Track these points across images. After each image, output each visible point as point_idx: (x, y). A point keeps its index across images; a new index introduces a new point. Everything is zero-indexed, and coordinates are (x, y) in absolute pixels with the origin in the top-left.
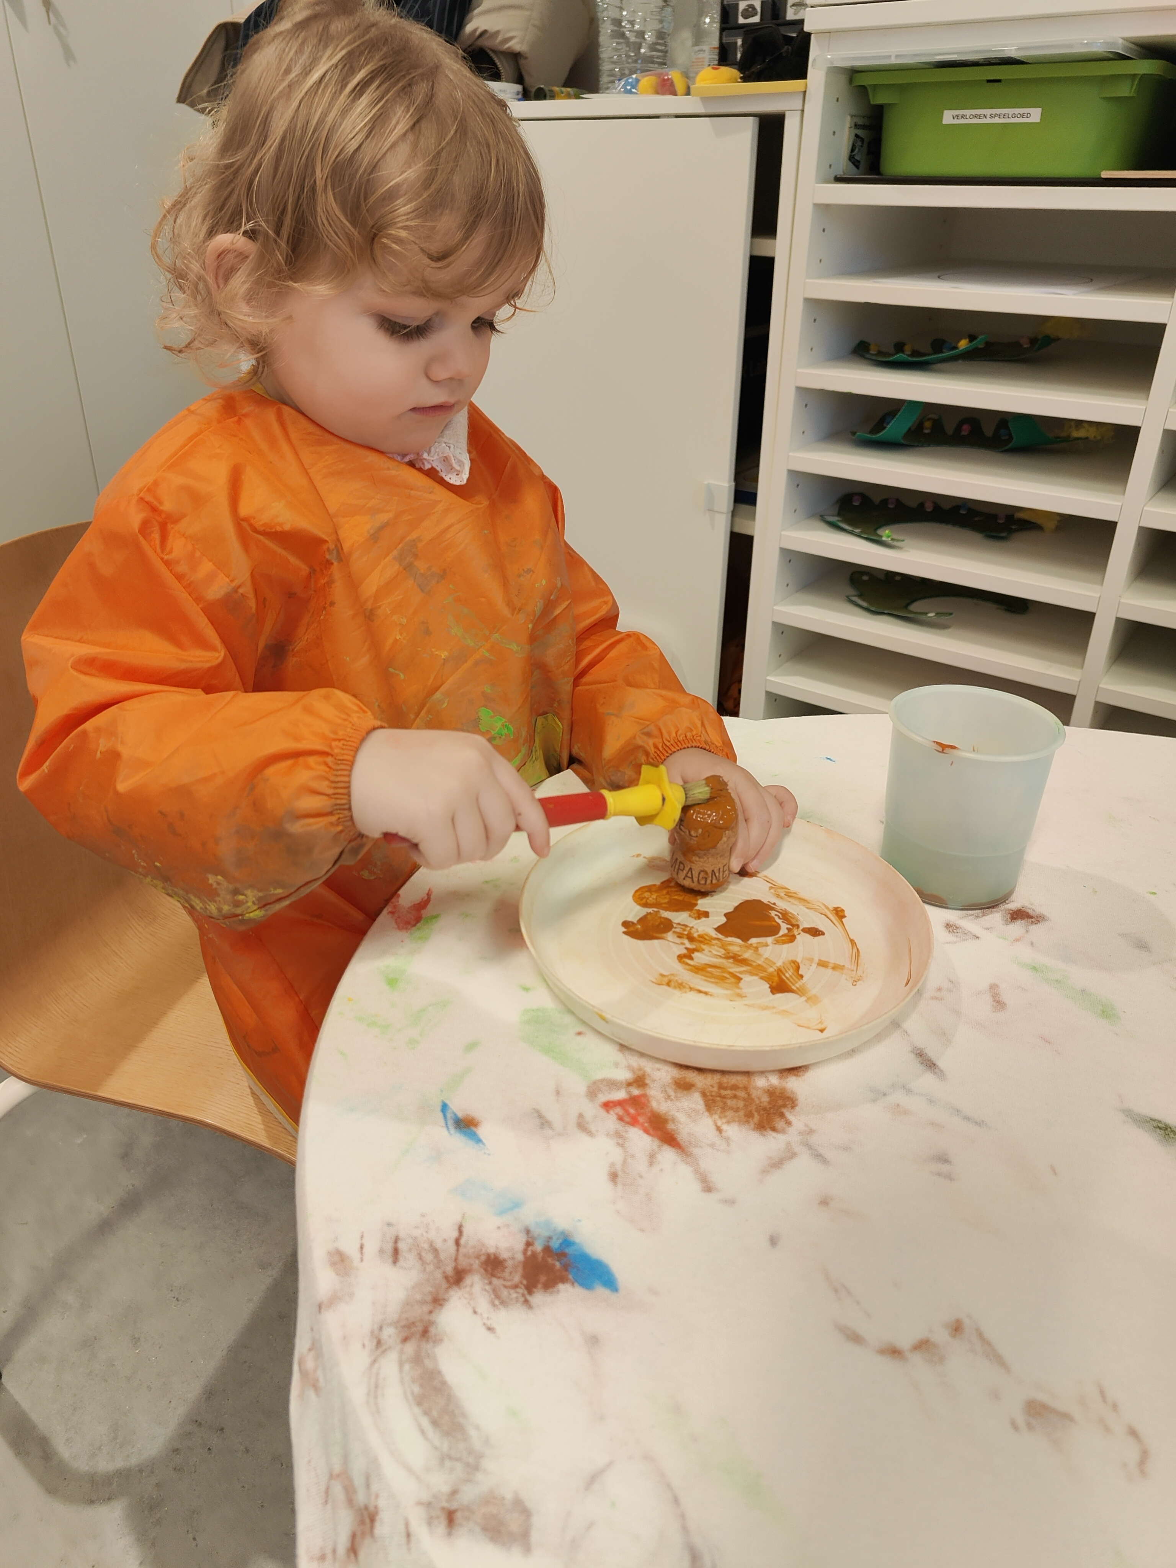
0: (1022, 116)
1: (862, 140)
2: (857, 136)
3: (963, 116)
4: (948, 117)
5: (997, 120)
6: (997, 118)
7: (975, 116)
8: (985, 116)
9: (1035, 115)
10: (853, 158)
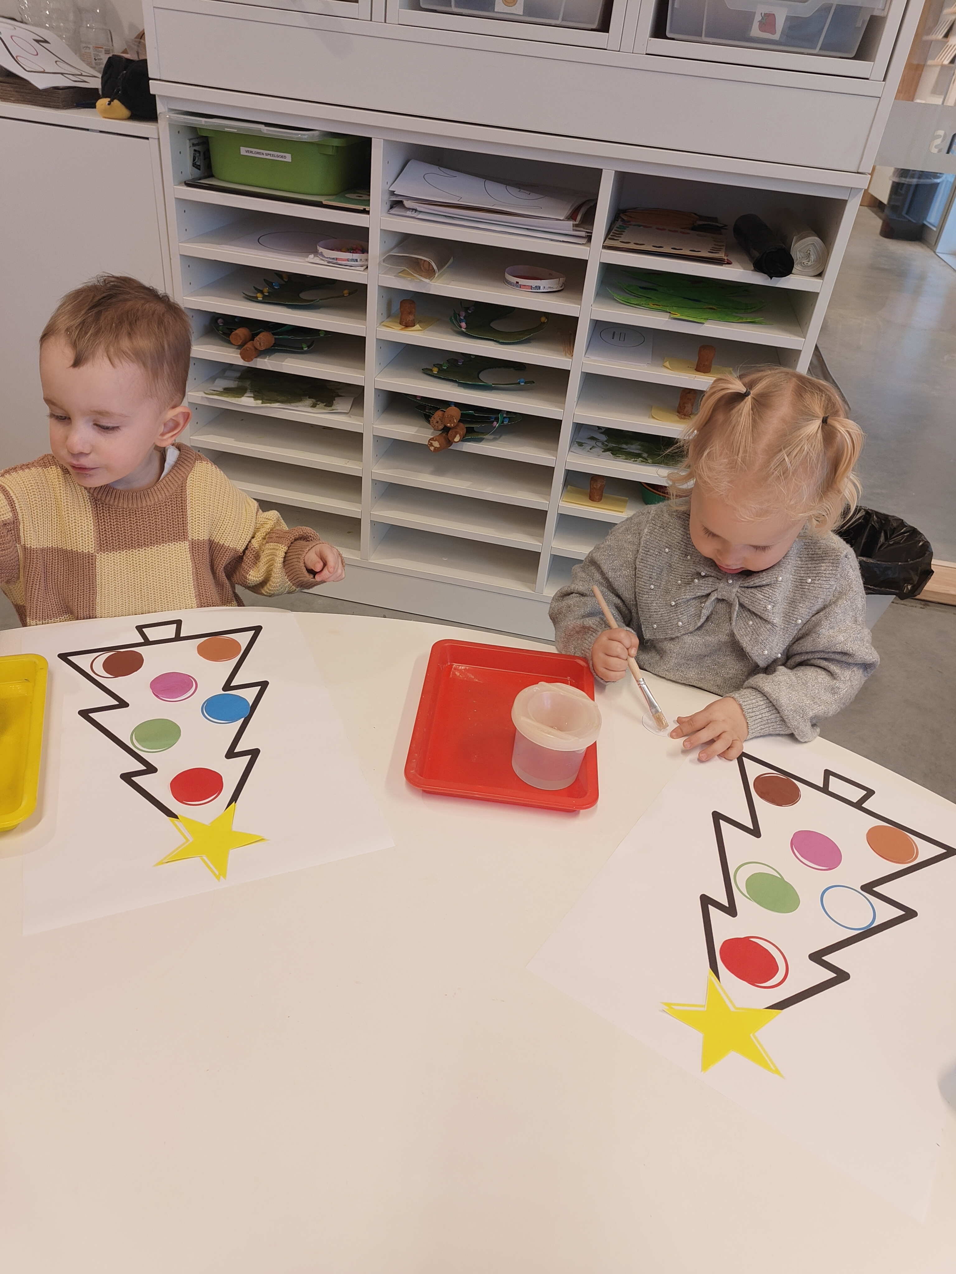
0: (282, 157)
1: (199, 152)
2: (195, 150)
3: (251, 152)
4: (243, 151)
5: (269, 157)
6: (269, 156)
7: (258, 153)
8: (263, 154)
9: (288, 158)
10: (196, 164)
